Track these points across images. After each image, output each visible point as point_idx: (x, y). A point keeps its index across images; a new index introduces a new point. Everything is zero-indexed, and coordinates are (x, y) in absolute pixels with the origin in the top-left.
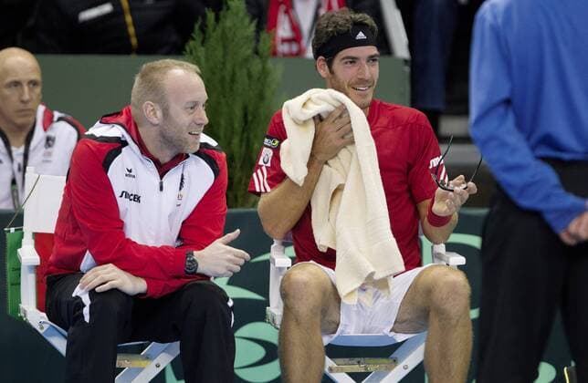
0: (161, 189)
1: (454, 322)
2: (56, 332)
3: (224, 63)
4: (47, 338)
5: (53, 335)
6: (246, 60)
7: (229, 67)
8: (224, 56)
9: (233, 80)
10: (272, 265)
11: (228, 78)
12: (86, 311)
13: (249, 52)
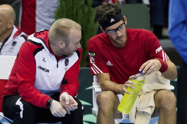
0: (57, 67)
1: (169, 113)
2: (5, 120)
3: (73, 8)
4: (2, 122)
5: (4, 121)
6: (82, 6)
7: (75, 9)
8: (73, 4)
9: (77, 14)
10: (93, 91)
11: (75, 14)
12: (21, 113)
13: (83, 3)
